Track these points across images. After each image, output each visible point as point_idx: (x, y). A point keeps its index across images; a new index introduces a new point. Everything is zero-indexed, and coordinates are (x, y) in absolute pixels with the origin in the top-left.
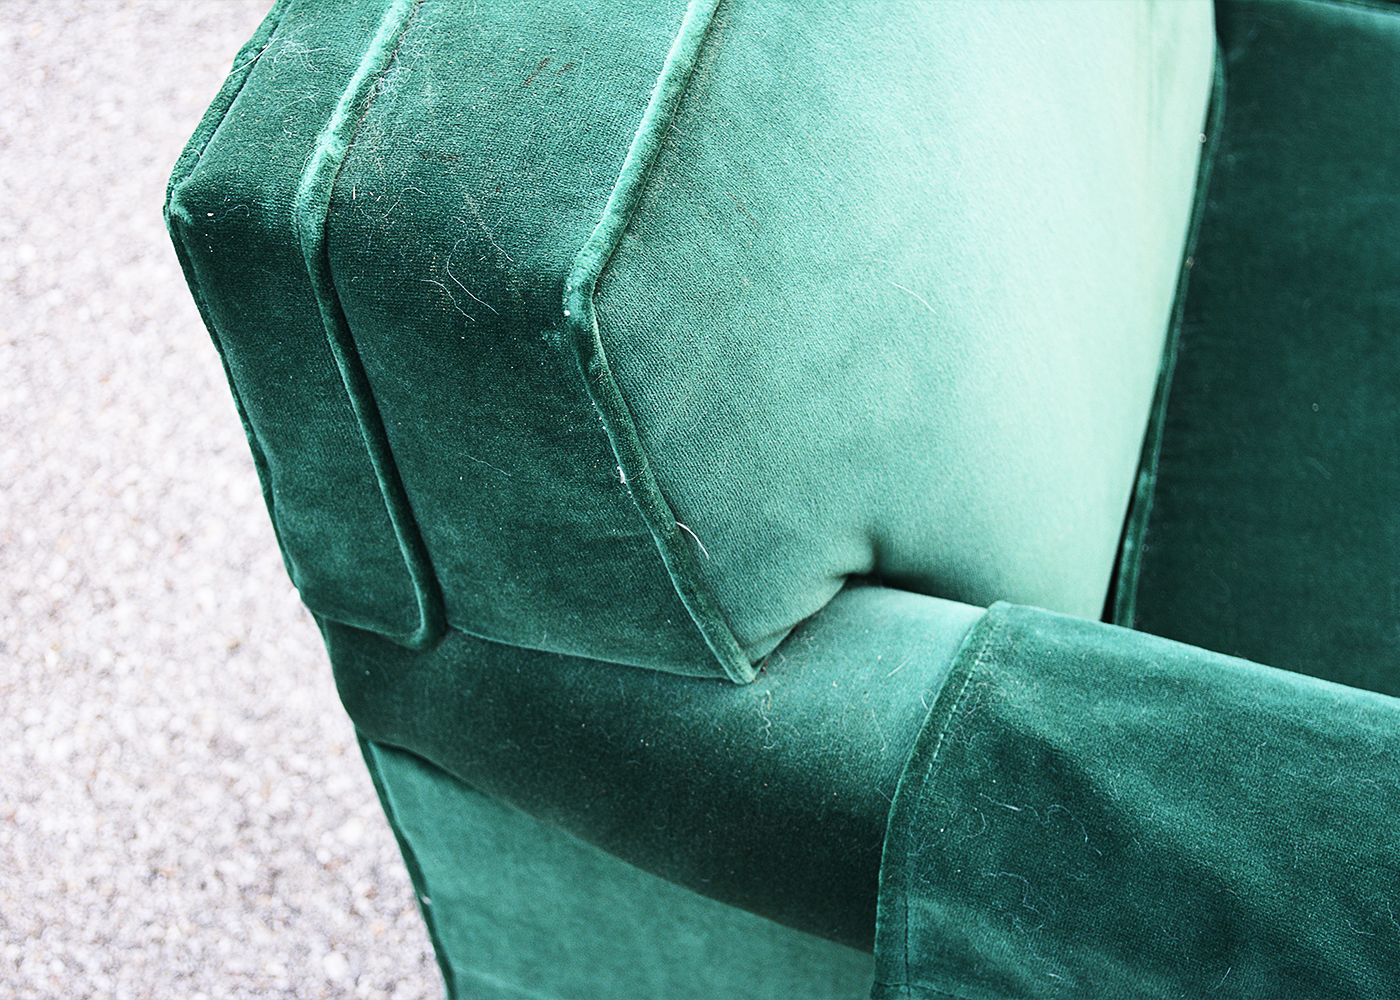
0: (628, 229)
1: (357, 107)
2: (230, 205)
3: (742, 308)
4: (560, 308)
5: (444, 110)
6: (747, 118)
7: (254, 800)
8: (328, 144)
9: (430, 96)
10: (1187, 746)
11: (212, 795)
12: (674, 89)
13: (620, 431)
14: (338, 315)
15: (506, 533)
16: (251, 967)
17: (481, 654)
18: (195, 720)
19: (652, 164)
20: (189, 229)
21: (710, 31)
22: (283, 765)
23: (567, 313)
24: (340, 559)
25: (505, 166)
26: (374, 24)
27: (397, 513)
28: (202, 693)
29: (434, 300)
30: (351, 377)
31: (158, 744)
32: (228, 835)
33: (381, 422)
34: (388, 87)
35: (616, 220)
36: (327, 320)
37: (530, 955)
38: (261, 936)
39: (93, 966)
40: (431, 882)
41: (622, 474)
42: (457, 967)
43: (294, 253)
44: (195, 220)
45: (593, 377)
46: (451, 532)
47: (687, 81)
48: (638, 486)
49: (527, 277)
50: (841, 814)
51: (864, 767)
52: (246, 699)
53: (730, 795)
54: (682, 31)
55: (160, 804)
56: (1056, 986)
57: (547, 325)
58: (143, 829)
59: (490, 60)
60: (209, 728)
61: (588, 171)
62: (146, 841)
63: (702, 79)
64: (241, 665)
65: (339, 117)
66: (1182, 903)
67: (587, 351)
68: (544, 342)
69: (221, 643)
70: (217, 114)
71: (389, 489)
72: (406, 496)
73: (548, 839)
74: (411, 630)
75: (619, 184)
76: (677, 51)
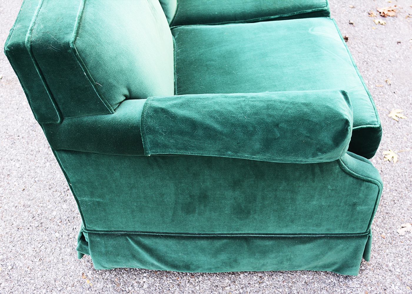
0: (77, 36)
1: (31, 30)
2: (15, 46)
3: (97, 47)
4: (70, 46)
5: (45, 27)
6: (91, 22)
7: (34, 213)
8: (28, 35)
9: (42, 26)
10: (183, 104)
11: (26, 214)
12: (79, 18)
13: (83, 66)
14: (35, 60)
15: (69, 92)
16: (41, 239)
17: (70, 121)
18: (19, 203)
19: (78, 28)
20: (9, 51)
21: (83, 12)
22: (38, 206)
23: (71, 47)
24: (43, 110)
25: (56, 31)
26: (31, 20)
27: (51, 97)
28: (19, 199)
29: (50, 51)
30: (39, 72)
31: (13, 209)
32: (31, 219)
33: (45, 80)
34: (35, 27)
35: (75, 34)
36: (34, 62)
37: (91, 190)
38: (42, 233)
39: (11, 246)
40: (71, 180)
41: (85, 74)
42: (79, 199)
43: (26, 50)
44: (10, 50)
45: (77, 56)
46: (60, 96)
47: (81, 18)
48: (88, 75)
49: (63, 43)
50: (133, 126)
51: (134, 119)
52: (28, 197)
53: (115, 129)
54: (79, 12)
55: (16, 218)
56: (172, 143)
57: (68, 49)
58: (14, 223)
59: (50, 20)
60: (22, 204)
61: (69, 29)
62: (15, 224)
63: (83, 18)
64: (26, 192)
65: (29, 32)
66: (187, 123)
67: (75, 52)
68: (68, 52)
69: (21, 190)
70: (9, 38)
71: (49, 92)
72: (52, 93)
73: (89, 160)
74: (58, 121)
75: (74, 30)
76: (78, 14)
